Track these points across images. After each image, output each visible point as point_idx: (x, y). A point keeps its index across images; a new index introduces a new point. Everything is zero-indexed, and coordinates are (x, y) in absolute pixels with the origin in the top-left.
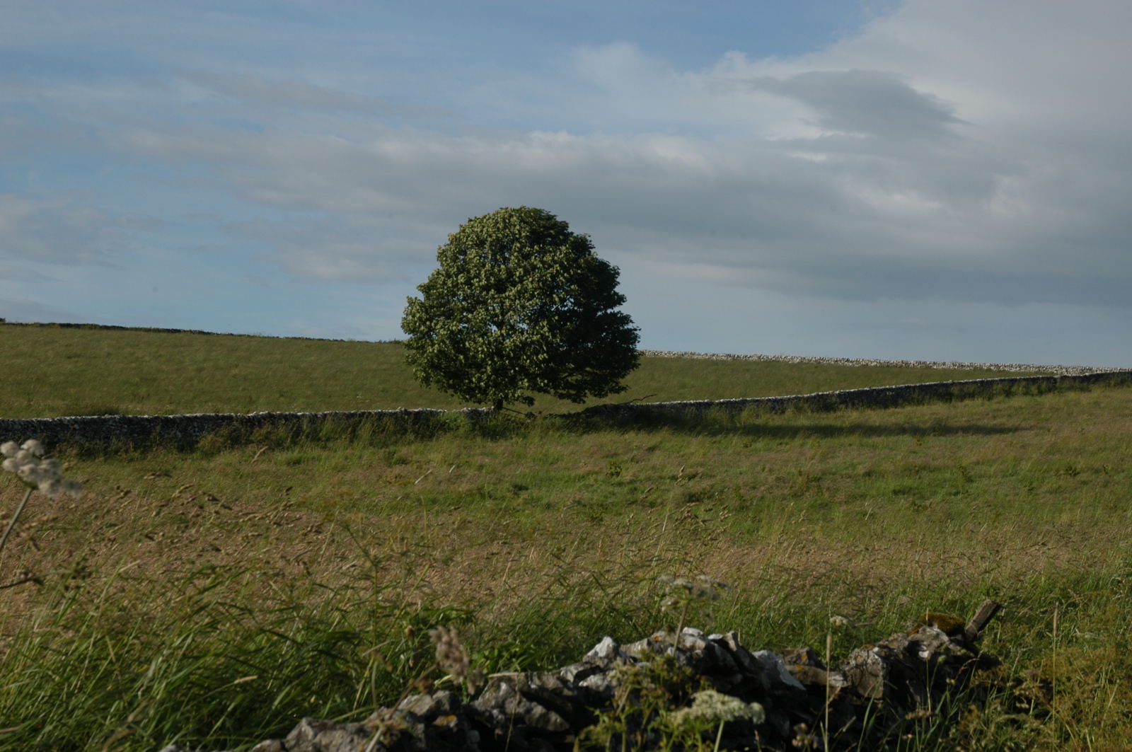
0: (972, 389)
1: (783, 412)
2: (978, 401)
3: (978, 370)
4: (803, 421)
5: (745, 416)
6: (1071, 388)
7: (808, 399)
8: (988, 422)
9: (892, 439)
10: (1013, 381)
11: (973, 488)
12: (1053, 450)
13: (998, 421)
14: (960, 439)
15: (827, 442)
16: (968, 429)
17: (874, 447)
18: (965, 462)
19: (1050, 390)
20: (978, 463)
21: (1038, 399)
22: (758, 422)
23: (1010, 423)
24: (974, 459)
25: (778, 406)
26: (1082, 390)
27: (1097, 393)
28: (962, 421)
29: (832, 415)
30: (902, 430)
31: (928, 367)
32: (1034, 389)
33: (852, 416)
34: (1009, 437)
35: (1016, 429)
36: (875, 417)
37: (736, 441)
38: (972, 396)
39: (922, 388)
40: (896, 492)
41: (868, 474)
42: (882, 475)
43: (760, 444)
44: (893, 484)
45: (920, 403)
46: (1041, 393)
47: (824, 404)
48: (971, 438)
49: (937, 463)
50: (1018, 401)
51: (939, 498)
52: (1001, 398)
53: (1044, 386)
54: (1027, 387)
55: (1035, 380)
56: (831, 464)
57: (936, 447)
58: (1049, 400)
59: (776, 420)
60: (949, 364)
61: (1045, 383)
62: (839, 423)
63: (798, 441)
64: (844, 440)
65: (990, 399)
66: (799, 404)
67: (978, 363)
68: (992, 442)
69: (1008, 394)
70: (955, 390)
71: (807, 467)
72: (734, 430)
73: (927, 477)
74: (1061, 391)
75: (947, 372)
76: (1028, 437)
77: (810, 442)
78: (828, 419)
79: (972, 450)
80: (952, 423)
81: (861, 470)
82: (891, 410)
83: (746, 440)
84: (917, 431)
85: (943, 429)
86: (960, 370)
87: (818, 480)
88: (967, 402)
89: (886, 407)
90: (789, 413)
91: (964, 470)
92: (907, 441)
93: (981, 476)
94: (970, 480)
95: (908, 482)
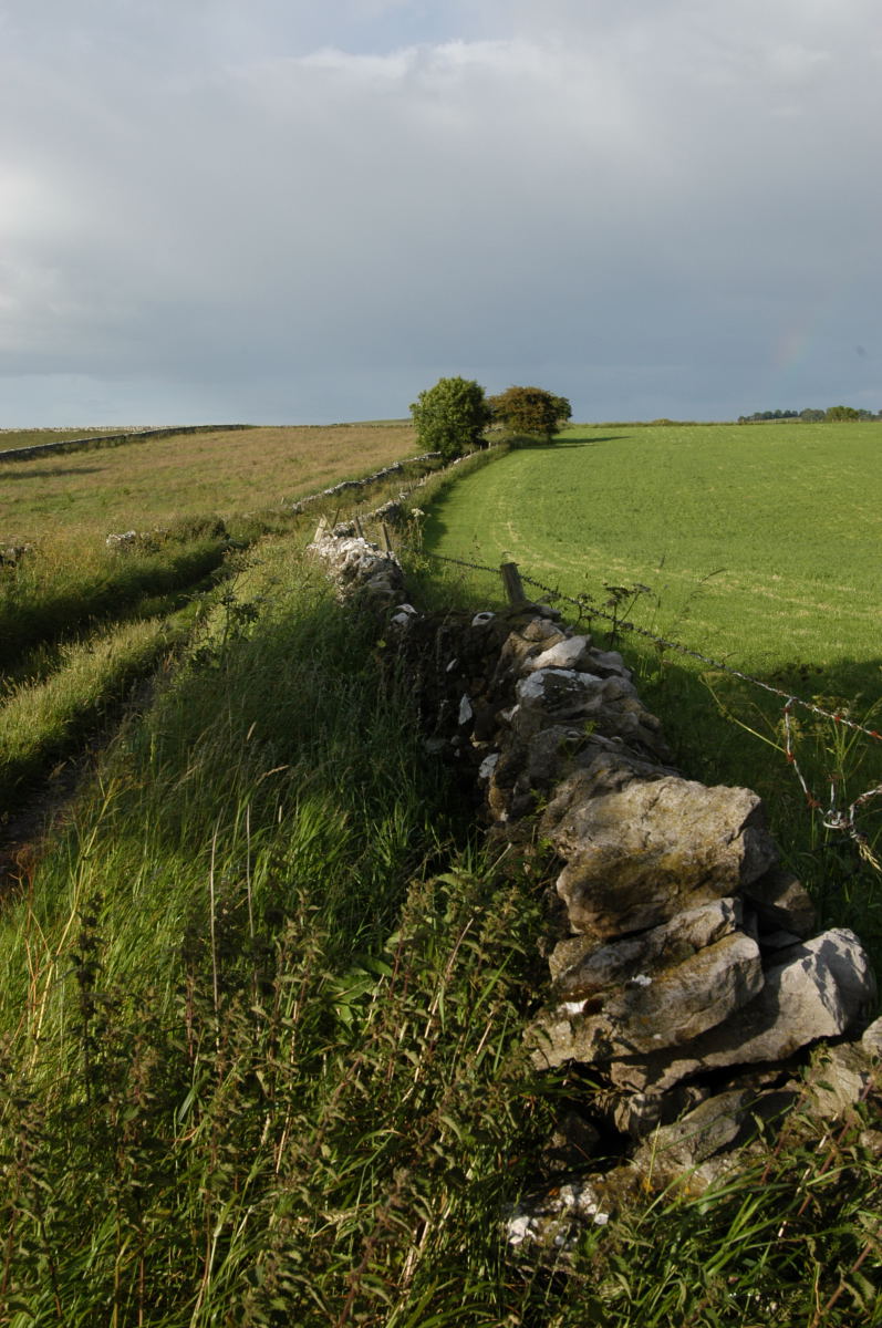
0: (74, 446)
2: (80, 453)
6: (135, 442)
8: (83, 466)
9: (29, 480)
10: (100, 439)
11: (74, 505)
12: (118, 481)
13: (91, 465)
14: (67, 478)
16: (71, 472)
17: (20, 485)
18: (70, 491)
19: (122, 444)
20: (77, 491)
21: (115, 449)
23: (97, 466)
24: (75, 488)
26: (145, 442)
27: (149, 443)
28: (69, 466)
30: (34, 474)
31: (51, 431)
32: (113, 444)
34: (94, 475)
35: (100, 470)
36: (19, 467)
38: (76, 450)
39: (46, 447)
40: (32, 510)
41: (17, 501)
42: (24, 501)
44: (31, 506)
45: (45, 456)
46: (117, 445)
48: (74, 476)
49: (54, 493)
50: (103, 452)
51: (55, 512)
52: (93, 450)
53: (119, 441)
54: (109, 443)
55: (113, 438)
57: (54, 483)
58: (121, 449)
60: (64, 430)
61: (120, 439)
65: (87, 451)
67: (81, 427)
68: (83, 480)
69: (98, 447)
70: (66, 448)
73: (50, 501)
74: (129, 443)
75: (63, 434)
76: (105, 474)
79: (73, 484)
80: (65, 468)
81: (13, 499)
82: (30, 462)
84: (44, 474)
85: (59, 472)
86: (70, 433)
88: (74, 454)
89: (27, 460)
91: (69, 495)
92: (38, 480)
93: (78, 498)
94: (73, 501)
95: (39, 505)
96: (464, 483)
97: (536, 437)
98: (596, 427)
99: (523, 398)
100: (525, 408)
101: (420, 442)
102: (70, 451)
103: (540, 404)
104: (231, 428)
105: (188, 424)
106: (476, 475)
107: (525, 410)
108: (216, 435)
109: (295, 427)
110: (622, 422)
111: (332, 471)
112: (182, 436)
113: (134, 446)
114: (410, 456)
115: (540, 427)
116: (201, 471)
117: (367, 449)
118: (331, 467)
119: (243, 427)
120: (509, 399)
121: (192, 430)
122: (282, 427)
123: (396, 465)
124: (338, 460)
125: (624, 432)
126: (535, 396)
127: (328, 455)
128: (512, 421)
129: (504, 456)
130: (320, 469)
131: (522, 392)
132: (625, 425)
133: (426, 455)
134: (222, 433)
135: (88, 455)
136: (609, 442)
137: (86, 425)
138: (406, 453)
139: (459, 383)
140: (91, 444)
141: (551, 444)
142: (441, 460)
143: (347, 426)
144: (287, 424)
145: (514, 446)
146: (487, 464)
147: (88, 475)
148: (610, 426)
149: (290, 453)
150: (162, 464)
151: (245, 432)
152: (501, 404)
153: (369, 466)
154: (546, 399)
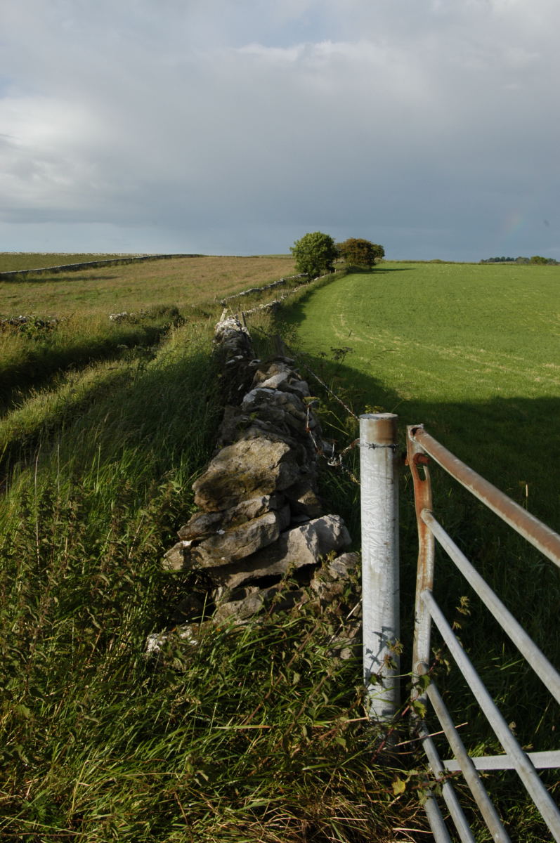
0: (104, 264)
1: (41, 274)
2: (106, 268)
3: (109, 256)
4: (48, 277)
5: (29, 276)
6: (137, 262)
7: (49, 270)
8: (107, 275)
9: (76, 282)
10: (118, 260)
11: (100, 297)
12: (126, 284)
13: (112, 274)
14: (98, 281)
15: (55, 284)
16: (100, 278)
17: (72, 285)
18: (98, 289)
19: (130, 263)
20: (102, 289)
21: (126, 266)
22: (34, 278)
23: (115, 275)
24: (101, 287)
25: (39, 272)
26: (141, 262)
27: (145, 263)
28: (99, 275)
29: (57, 274)
30: (80, 279)
31: (92, 255)
32: (125, 263)
33: (64, 275)
34: (113, 280)
35: (116, 277)
36: (71, 274)
37: (26, 285)
38: (104, 266)
39: (88, 264)
40: (77, 299)
41: (69, 294)
42: (73, 294)
43: (34, 286)
44: (76, 296)
45: (85, 269)
46: (127, 264)
47: (55, 271)
48: (102, 281)
50: (120, 267)
51: (89, 300)
52: (113, 266)
53: (128, 262)
54: (123, 262)
55: (125, 260)
56: (57, 291)
57: (90, 283)
58: (130, 266)
59: (39, 277)
60: (99, 254)
61: (129, 260)
62: (60, 277)
63: (47, 284)
64: (61, 283)
65: (110, 266)
66: (46, 271)
68: (107, 282)
69: (116, 265)
70: (98, 264)
71: (49, 292)
72: (26, 281)
73: (87, 294)
74: (134, 264)
75: (98, 257)
76: (119, 280)
77: (50, 284)
78: (55, 276)
79: (101, 285)
80: (97, 276)
81: (66, 293)
82: (78, 272)
83: (30, 284)
84: (85, 279)
85: (93, 278)
86: (102, 256)
87: (53, 296)
88: (103, 268)
89: (76, 271)
90: (43, 274)
91: (97, 291)
92: (81, 282)
93: (103, 293)
94: (99, 294)
95: (81, 296)
96: (319, 291)
97: (362, 267)
98: (398, 262)
99: (356, 245)
100: (357, 250)
101: (296, 267)
102: (101, 267)
103: (365, 249)
104: (192, 256)
105: (168, 253)
106: (326, 287)
107: (356, 252)
108: (183, 260)
109: (228, 257)
110: (413, 260)
111: (246, 282)
112: (163, 260)
113: (136, 265)
114: (291, 275)
115: (365, 261)
116: (172, 280)
117: (267, 271)
118: (246, 279)
119: (198, 256)
120: (348, 245)
121: (169, 257)
122: (221, 257)
123: (282, 280)
124: (249, 277)
125: (413, 266)
126: (362, 244)
127: (244, 273)
128: (349, 257)
129: (343, 277)
130: (239, 281)
131: (355, 241)
132: (414, 262)
133: (299, 275)
134: (187, 259)
135: (110, 269)
136: (404, 272)
137: (111, 252)
138: (288, 273)
139: (319, 236)
140: (113, 263)
141: (371, 271)
142: (307, 278)
143: (257, 257)
144: (223, 255)
145: (350, 271)
146: (332, 281)
147: (109, 280)
148: (406, 262)
149: (223, 271)
150: (152, 275)
151: (200, 258)
152: (343, 248)
153: (266, 280)
154: (369, 246)
